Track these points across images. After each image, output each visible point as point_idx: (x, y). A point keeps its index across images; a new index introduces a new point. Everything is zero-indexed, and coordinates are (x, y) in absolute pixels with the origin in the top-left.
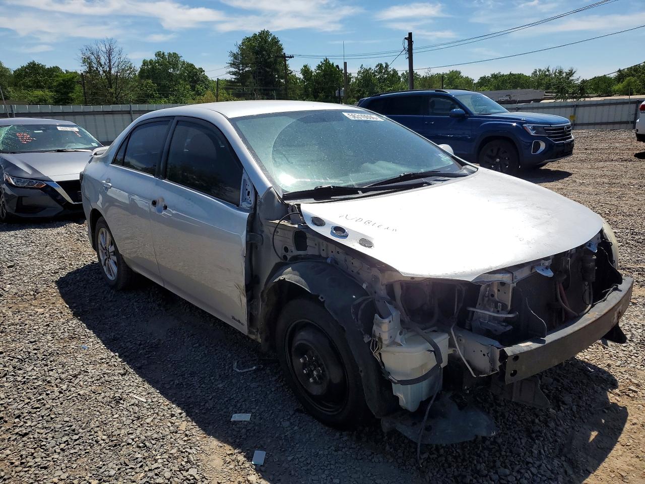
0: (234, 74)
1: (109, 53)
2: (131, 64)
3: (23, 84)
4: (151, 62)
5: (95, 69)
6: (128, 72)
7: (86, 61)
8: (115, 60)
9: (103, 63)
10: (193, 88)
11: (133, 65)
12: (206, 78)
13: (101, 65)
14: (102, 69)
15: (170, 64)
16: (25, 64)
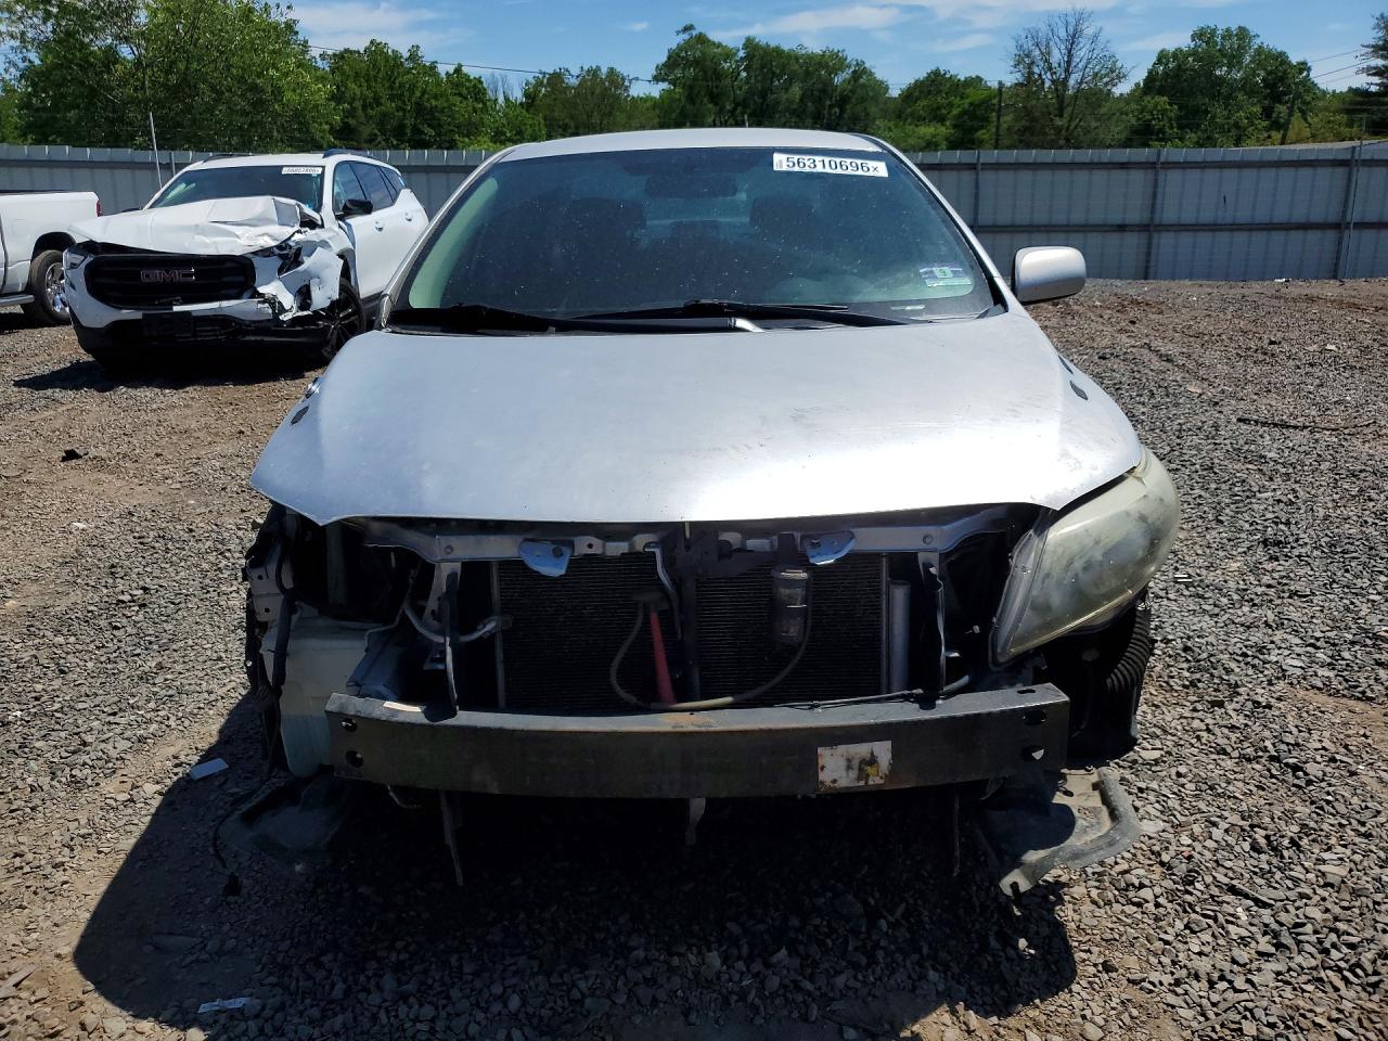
0: (1379, 72)
1: (1073, 40)
2: (1114, 62)
3: (912, 114)
4: (1177, 54)
5: (1036, 76)
6: (1105, 80)
7: (1023, 60)
8: (1081, 54)
9: (1055, 65)
10: (1267, 113)
11: (1119, 64)
12: (1309, 86)
13: (1050, 69)
14: (1049, 77)
15: (1224, 56)
16: (922, 74)
